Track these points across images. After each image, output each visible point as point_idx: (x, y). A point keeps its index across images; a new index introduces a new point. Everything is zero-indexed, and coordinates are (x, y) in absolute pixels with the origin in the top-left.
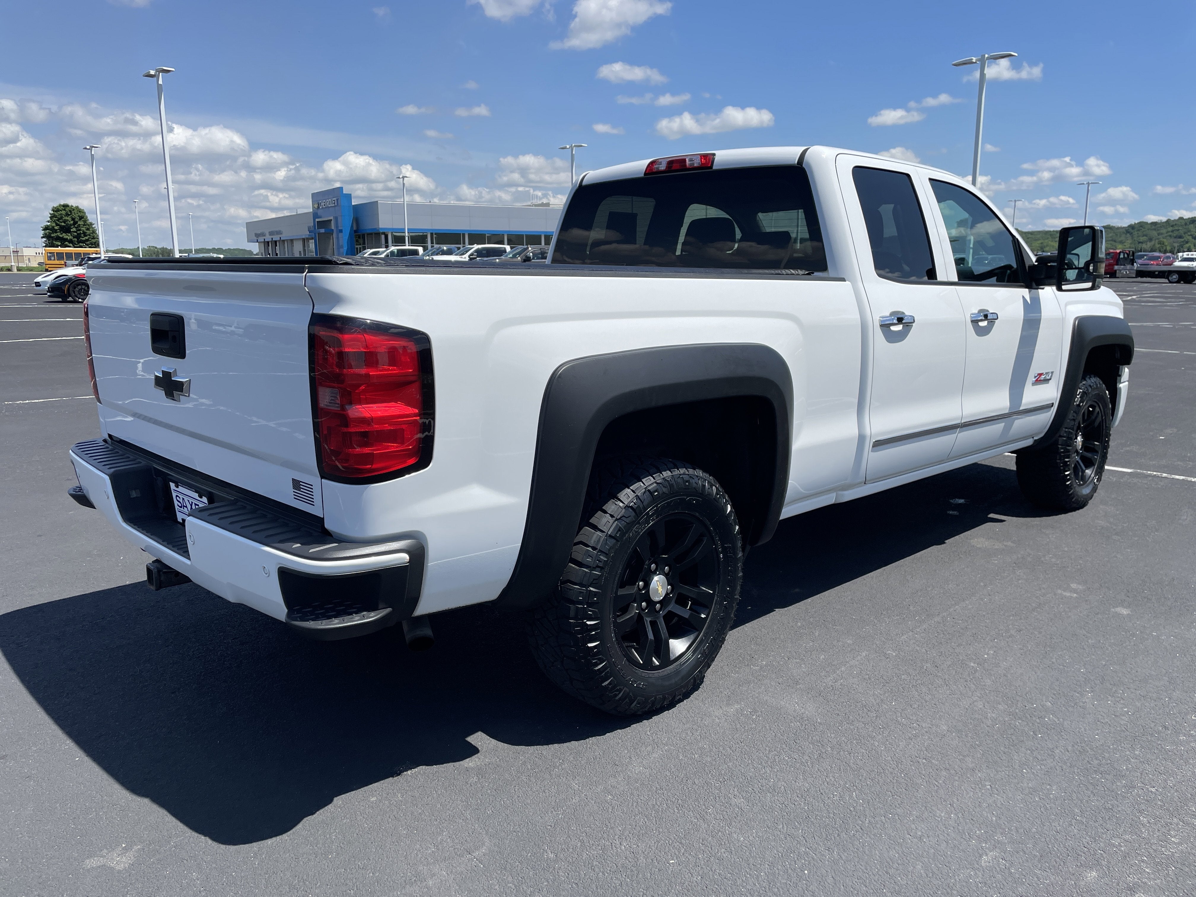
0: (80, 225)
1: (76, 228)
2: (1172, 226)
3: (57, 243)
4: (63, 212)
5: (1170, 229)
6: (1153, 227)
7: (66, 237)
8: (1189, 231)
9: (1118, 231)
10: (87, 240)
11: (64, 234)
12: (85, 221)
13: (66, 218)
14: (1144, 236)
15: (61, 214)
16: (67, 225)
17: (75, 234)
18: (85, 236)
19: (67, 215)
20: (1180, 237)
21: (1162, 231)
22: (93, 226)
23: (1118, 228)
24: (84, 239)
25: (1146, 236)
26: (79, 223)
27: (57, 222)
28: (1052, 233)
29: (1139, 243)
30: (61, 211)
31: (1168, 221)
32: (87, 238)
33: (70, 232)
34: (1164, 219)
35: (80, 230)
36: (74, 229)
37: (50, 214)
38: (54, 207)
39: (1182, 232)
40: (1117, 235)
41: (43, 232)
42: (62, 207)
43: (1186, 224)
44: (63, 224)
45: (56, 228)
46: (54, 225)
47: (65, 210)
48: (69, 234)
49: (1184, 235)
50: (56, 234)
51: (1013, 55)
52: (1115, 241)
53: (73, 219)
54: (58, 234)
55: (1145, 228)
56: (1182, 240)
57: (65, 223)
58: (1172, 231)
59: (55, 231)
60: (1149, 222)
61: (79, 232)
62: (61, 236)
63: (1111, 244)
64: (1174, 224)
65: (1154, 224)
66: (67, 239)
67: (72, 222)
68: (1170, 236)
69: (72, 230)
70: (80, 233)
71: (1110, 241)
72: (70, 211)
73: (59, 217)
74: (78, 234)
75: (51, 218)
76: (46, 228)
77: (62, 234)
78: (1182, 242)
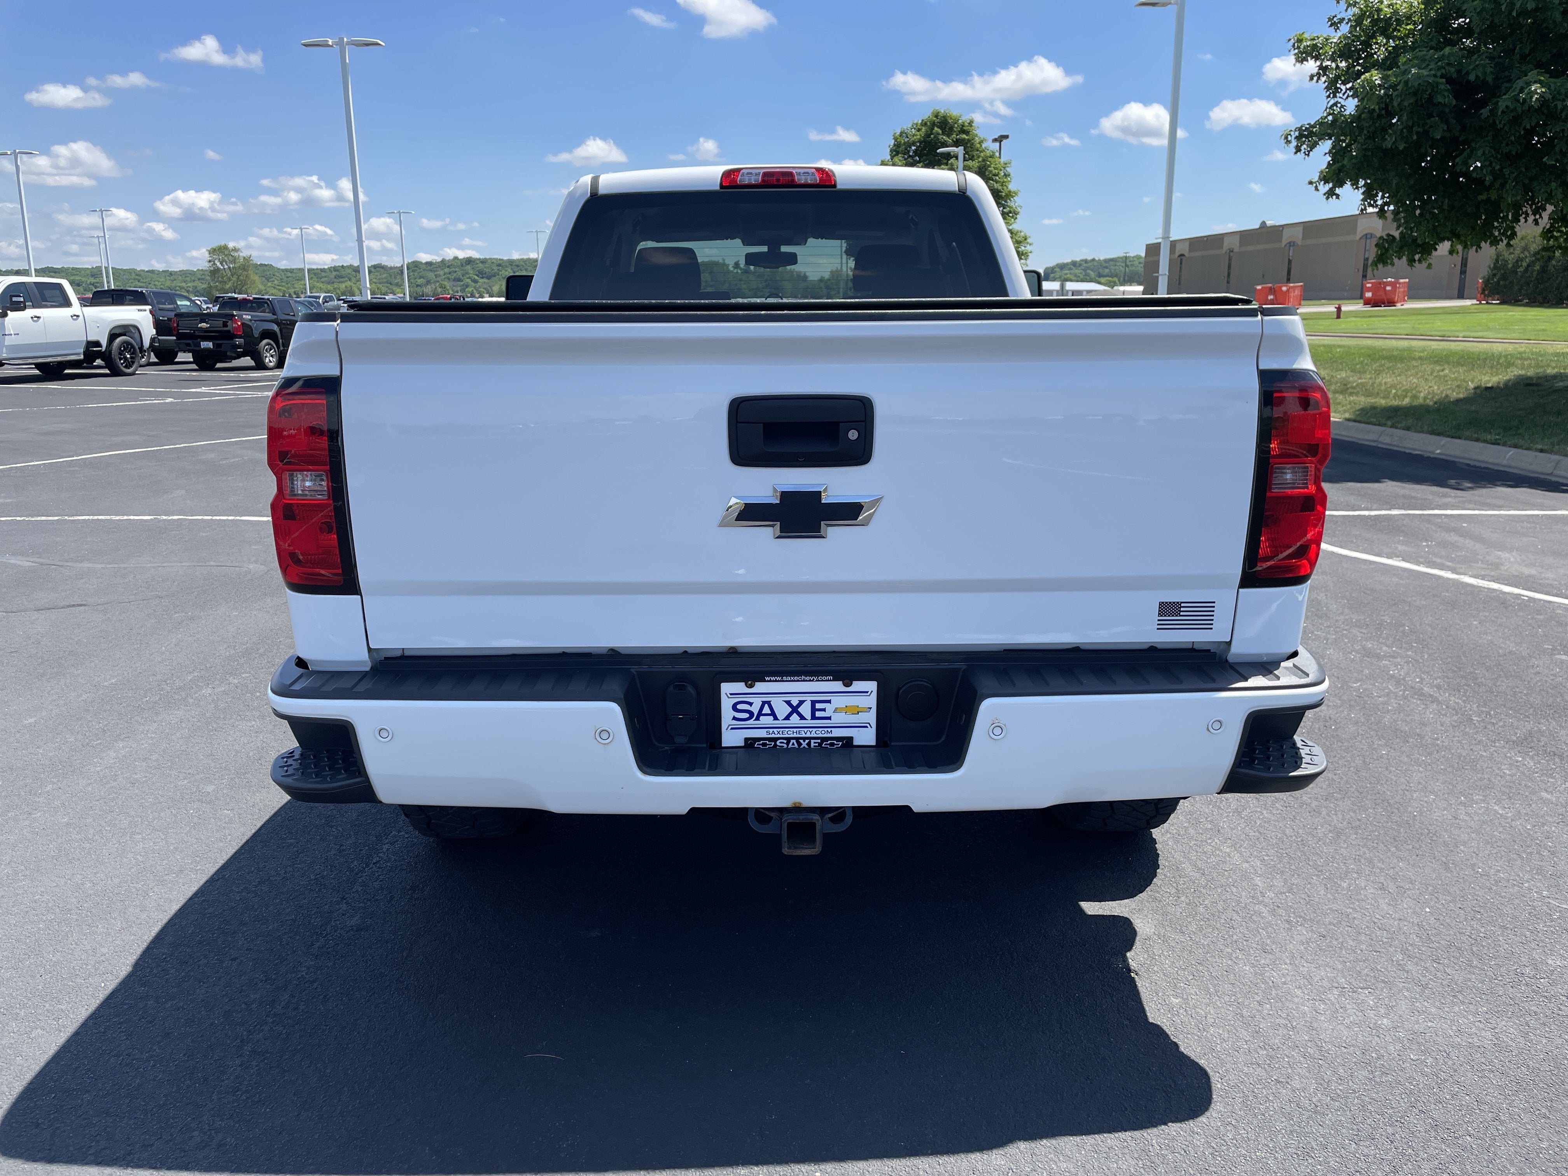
2: (449, 267)
5: (447, 270)
6: (429, 268)
8: (467, 273)
9: (392, 271)
14: (420, 278)
20: (459, 280)
21: (438, 273)
23: (391, 268)
25: (423, 277)
28: (316, 271)
29: (417, 286)
31: (443, 261)
34: (439, 259)
39: (459, 274)
40: (391, 276)
43: (462, 265)
49: (462, 278)
51: (379, 44)
52: (391, 284)
55: (420, 269)
56: (462, 283)
58: (450, 273)
60: (424, 261)
63: (387, 287)
64: (450, 264)
65: (429, 264)
68: (449, 279)
71: (384, 283)
78: (463, 285)
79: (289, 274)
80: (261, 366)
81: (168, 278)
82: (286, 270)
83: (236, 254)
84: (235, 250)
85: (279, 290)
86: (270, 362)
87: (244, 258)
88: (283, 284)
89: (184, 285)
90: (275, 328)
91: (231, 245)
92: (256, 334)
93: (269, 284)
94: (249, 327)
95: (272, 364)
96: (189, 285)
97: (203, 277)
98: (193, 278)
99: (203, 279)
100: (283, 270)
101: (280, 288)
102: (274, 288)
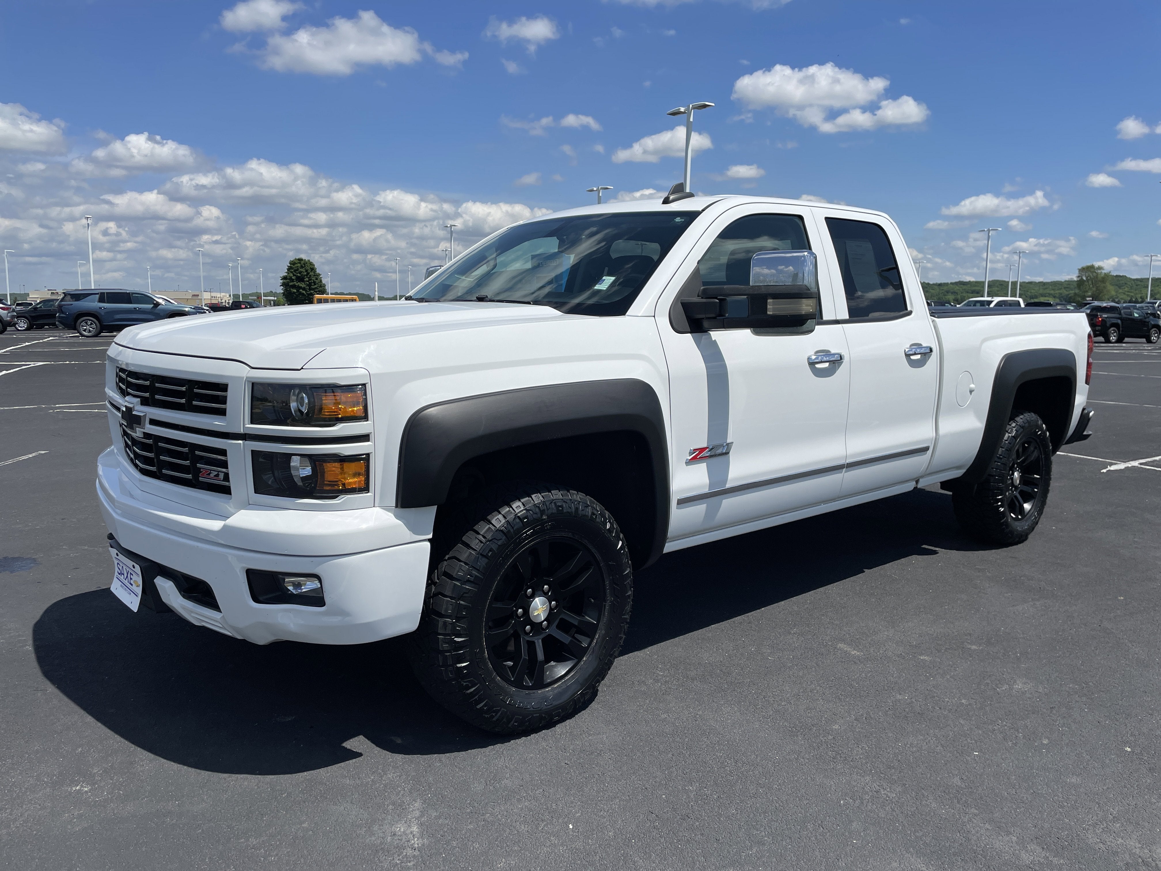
0: (311, 275)
1: (308, 278)
3: (293, 290)
4: (299, 265)
7: (301, 285)
10: (316, 288)
11: (299, 283)
12: (315, 272)
13: (301, 270)
15: (298, 267)
16: (302, 275)
17: (308, 283)
18: (315, 284)
19: (302, 267)
22: (321, 276)
24: (314, 287)
26: (310, 274)
27: (294, 273)
30: (297, 264)
32: (316, 286)
33: (303, 281)
35: (311, 280)
36: (307, 279)
37: (288, 266)
38: (291, 261)
41: (281, 281)
42: (298, 261)
44: (299, 275)
45: (293, 278)
46: (291, 275)
47: (300, 263)
48: (303, 283)
50: (293, 283)
53: (306, 271)
54: (295, 282)
57: (300, 274)
59: (292, 280)
61: (310, 281)
62: (297, 284)
66: (301, 287)
67: (305, 273)
69: (305, 280)
70: (311, 283)
72: (304, 264)
73: (296, 268)
74: (310, 283)
75: (288, 270)
76: (284, 278)
77: (297, 283)
79: (1139, 283)
80: (1108, 341)
81: (1041, 287)
82: (1137, 280)
83: (1099, 271)
84: (1100, 268)
85: (1128, 295)
86: (1113, 339)
87: (1105, 273)
88: (1132, 291)
89: (1052, 292)
90: (1119, 321)
91: (1097, 264)
92: (1108, 325)
93: (1121, 291)
94: (1105, 321)
95: (1114, 341)
96: (1057, 292)
97: (1068, 286)
98: (1060, 287)
99: (1067, 288)
100: (1134, 280)
101: (1129, 293)
102: (1124, 294)
